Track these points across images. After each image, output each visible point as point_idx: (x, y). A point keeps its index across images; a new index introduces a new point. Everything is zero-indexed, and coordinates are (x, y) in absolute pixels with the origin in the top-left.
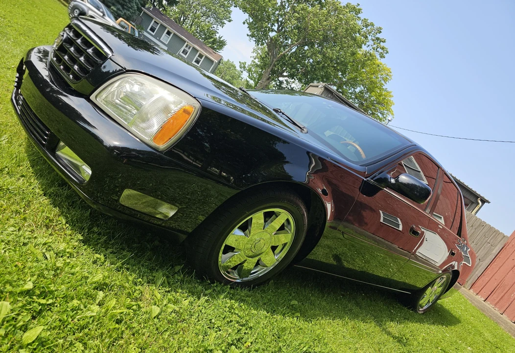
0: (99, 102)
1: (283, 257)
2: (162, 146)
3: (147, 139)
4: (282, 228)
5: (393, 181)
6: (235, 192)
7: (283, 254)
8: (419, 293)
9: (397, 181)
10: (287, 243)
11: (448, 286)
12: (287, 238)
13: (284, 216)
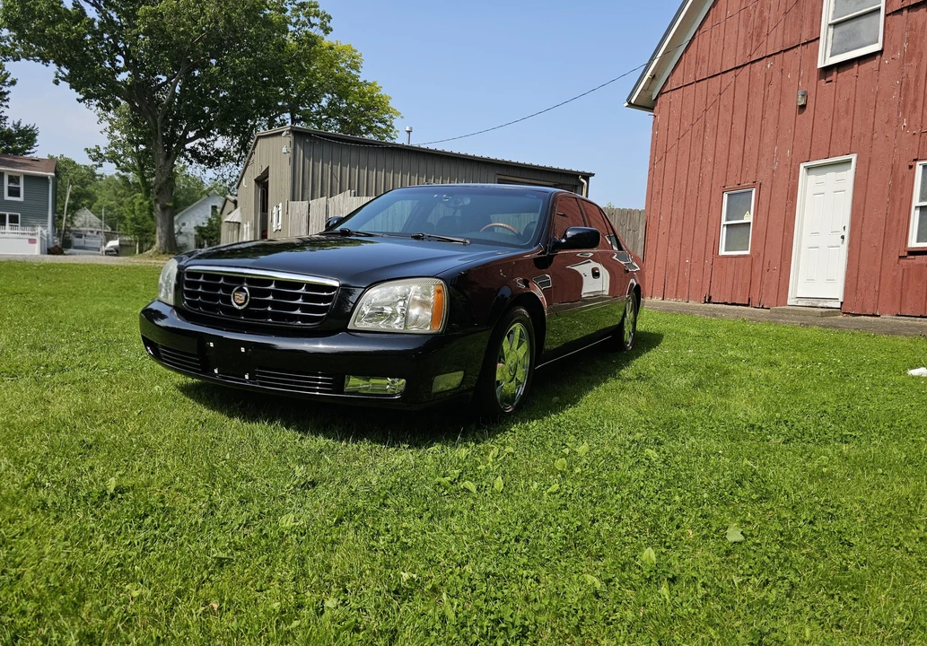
1: (528, 363)
2: (438, 329)
3: (427, 330)
4: (520, 341)
5: (564, 241)
6: (491, 331)
8: (619, 328)
9: (566, 239)
10: (526, 353)
12: (525, 347)
13: (517, 329)
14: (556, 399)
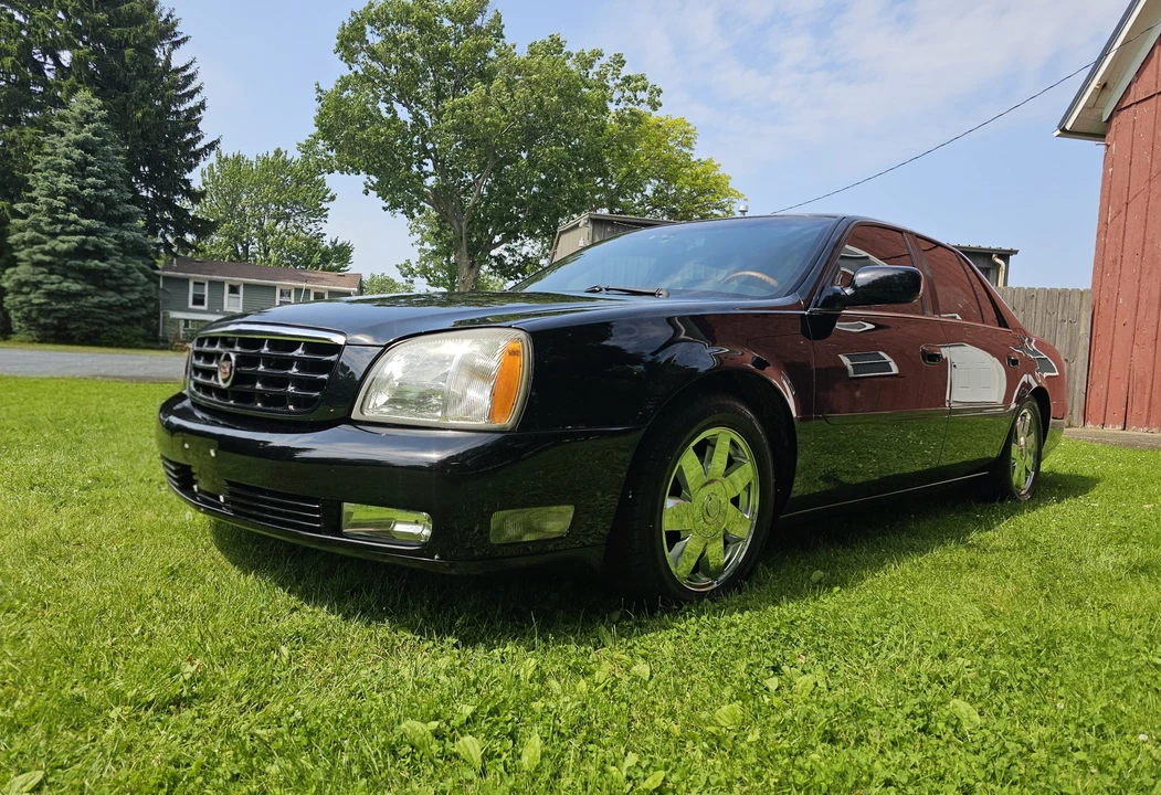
0: (369, 415)
1: (757, 503)
2: (507, 421)
3: (482, 423)
4: (731, 462)
5: (848, 291)
7: (755, 500)
8: (1003, 463)
9: (855, 287)
10: (750, 484)
11: (1042, 428)
12: (746, 473)
13: (724, 437)
14: (818, 574)
